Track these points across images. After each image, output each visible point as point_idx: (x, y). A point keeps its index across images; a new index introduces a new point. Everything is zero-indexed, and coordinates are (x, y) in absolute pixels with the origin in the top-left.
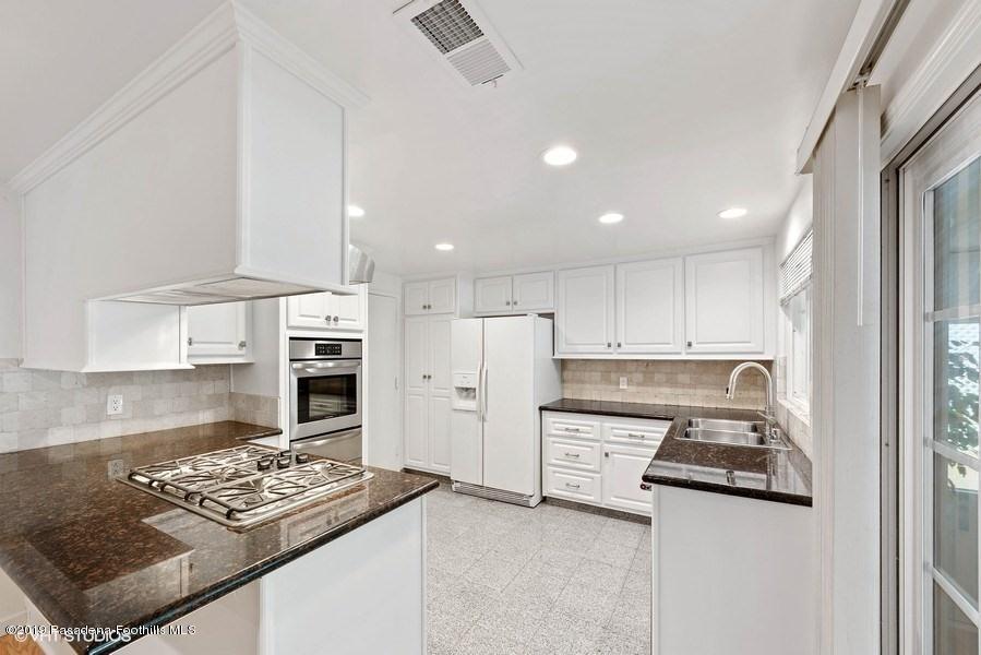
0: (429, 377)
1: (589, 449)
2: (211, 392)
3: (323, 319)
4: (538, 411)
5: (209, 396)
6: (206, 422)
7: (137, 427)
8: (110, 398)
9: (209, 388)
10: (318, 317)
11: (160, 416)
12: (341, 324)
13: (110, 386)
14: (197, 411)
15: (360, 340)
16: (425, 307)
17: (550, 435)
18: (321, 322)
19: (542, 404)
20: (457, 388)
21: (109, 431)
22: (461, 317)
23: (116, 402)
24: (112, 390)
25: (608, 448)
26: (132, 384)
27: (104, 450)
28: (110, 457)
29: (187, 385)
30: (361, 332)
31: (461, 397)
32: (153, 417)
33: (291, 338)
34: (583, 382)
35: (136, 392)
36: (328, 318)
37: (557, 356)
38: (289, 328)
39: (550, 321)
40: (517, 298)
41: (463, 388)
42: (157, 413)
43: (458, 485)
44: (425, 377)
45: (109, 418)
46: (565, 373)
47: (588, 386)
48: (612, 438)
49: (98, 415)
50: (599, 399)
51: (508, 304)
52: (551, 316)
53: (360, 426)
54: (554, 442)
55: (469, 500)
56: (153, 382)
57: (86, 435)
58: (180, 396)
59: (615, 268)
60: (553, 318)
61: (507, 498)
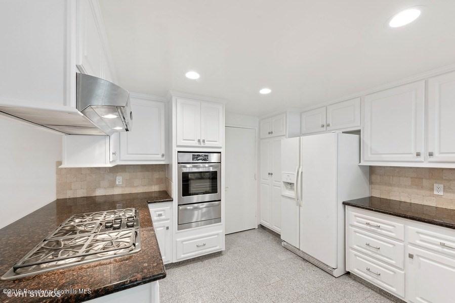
0: (272, 174)
1: (391, 246)
2: (158, 177)
3: (196, 141)
4: (341, 206)
5: (157, 178)
6: (156, 190)
7: (127, 191)
8: (117, 177)
9: (156, 175)
10: (194, 140)
11: (137, 186)
12: (207, 144)
13: (117, 173)
14: (152, 185)
15: (220, 153)
16: (269, 133)
17: (352, 226)
18: (195, 143)
19: (346, 200)
20: (284, 182)
21: (117, 191)
22: (289, 137)
23: (119, 180)
24: (118, 174)
25: (412, 249)
26: (126, 172)
27: (116, 199)
28: (117, 202)
29: (147, 173)
30: (220, 148)
31: (287, 188)
32: (134, 187)
33: (179, 152)
34: (391, 185)
35: (127, 175)
36: (199, 141)
37: (363, 163)
38: (178, 146)
39: (357, 136)
40: (329, 122)
41: (288, 183)
42: (135, 185)
43: (285, 244)
44: (269, 174)
45: (117, 186)
46: (374, 177)
47: (396, 189)
48: (418, 242)
49: (113, 185)
50: (408, 201)
51: (323, 126)
52: (358, 132)
53: (220, 200)
54: (356, 232)
55: (291, 256)
56: (134, 172)
57: (109, 192)
58: (144, 178)
59: (426, 82)
60: (360, 134)
61: (316, 263)
